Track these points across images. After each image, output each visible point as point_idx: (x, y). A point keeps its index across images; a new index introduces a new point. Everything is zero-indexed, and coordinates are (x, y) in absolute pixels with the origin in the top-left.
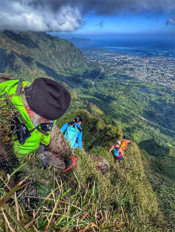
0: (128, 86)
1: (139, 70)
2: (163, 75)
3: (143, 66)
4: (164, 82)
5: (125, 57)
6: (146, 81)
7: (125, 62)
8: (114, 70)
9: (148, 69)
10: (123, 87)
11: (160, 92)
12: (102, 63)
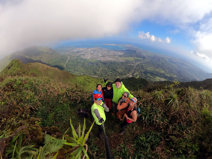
0: (83, 63)
1: (87, 54)
2: (97, 55)
3: (88, 52)
4: (98, 58)
5: (79, 49)
6: (91, 59)
7: (80, 52)
8: (75, 56)
9: (91, 54)
10: (81, 64)
11: (97, 63)
12: (68, 54)
